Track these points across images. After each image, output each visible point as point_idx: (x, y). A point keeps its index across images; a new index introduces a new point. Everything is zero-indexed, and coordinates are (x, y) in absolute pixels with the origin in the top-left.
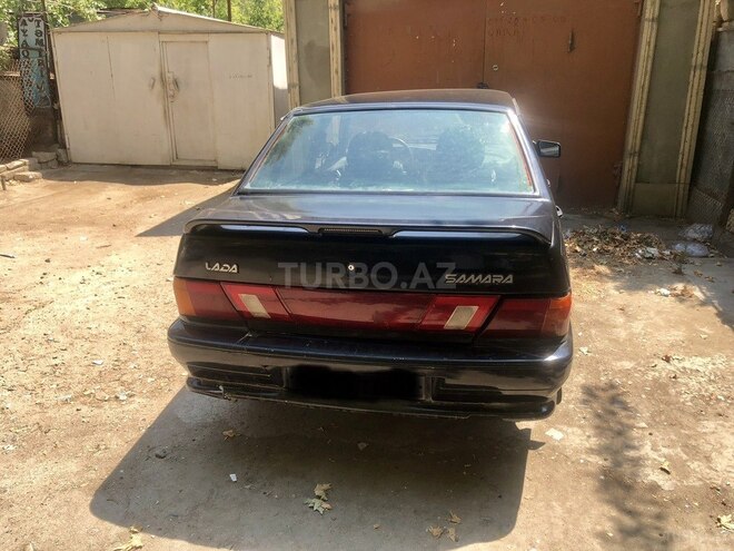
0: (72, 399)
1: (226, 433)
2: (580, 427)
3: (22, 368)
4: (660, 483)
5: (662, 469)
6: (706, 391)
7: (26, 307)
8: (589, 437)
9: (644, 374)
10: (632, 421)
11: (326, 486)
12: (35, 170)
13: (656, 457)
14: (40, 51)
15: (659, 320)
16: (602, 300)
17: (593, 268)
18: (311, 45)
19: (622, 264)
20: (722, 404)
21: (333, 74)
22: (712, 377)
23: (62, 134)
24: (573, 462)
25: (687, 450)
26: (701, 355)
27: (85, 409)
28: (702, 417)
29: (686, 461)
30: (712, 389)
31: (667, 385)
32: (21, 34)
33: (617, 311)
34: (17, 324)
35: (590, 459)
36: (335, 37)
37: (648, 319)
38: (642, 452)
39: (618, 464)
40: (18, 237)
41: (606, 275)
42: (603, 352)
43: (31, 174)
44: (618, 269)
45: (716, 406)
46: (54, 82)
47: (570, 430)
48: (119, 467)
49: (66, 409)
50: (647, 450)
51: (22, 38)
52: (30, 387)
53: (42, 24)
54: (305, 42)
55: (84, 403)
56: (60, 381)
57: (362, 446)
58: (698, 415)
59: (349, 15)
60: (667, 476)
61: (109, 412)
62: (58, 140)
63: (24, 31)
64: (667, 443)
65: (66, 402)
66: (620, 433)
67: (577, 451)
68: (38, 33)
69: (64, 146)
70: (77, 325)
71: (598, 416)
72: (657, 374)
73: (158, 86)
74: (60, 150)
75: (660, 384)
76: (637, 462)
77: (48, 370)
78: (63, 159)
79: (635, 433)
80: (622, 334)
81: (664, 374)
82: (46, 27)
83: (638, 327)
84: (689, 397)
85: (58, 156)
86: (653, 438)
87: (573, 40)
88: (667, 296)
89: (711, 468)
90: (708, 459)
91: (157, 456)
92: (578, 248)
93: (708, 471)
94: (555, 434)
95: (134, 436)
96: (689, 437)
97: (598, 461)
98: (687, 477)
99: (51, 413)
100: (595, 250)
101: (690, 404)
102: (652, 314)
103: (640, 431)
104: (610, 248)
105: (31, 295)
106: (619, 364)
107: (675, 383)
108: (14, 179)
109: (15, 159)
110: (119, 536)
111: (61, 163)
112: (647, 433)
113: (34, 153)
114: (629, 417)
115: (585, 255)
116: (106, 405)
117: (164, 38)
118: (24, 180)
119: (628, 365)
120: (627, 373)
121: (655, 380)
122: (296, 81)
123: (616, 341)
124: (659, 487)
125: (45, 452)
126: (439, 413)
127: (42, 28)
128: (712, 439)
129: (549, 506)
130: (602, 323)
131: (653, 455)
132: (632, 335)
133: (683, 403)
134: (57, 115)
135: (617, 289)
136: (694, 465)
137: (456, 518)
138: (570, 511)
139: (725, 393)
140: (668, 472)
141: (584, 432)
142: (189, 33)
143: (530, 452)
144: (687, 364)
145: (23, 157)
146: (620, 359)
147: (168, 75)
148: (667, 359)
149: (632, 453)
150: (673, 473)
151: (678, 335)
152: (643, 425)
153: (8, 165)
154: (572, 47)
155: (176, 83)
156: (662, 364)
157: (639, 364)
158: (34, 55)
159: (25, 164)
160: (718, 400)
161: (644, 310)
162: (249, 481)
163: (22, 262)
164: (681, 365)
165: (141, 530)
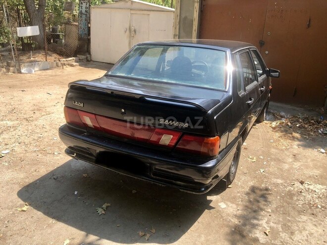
0: (38, 151)
1: (84, 175)
2: (238, 205)
3: (28, 136)
4: (260, 239)
5: (265, 233)
6: (314, 202)
7: (43, 114)
8: (238, 210)
9: (286, 187)
10: (265, 207)
11: (109, 205)
12: (77, 62)
13: (266, 226)
14: (86, 15)
15: (311, 164)
16: (287, 149)
17: (291, 134)
18: (186, 18)
19: (309, 135)
20: (318, 210)
21: (194, 32)
22: (321, 196)
23: (90, 49)
24: (223, 220)
25: (284, 227)
26: (322, 184)
27: (40, 155)
28: (303, 214)
29: (280, 232)
30: (317, 201)
31: (294, 195)
32: (80, 7)
33: (291, 156)
34: (36, 120)
35: (232, 220)
36: (196, 15)
37: (305, 162)
38: (260, 222)
39: (244, 225)
40: (57, 87)
41: (297, 138)
42: (271, 174)
43: (75, 64)
44: (305, 136)
45: (315, 210)
46: (90, 27)
47: (231, 205)
48: (38, 180)
49: (34, 154)
50: (263, 222)
51: (80, 9)
52: (26, 143)
53: (88, 4)
54: (183, 16)
55: (41, 153)
56: (38, 143)
57: (134, 191)
58: (301, 212)
59: (204, 6)
60: (265, 236)
61: (48, 158)
62: (88, 51)
63: (81, 7)
64: (276, 221)
65: (35, 151)
66: (255, 211)
67: (228, 215)
68: (86, 8)
69: (90, 54)
70: (56, 123)
71: (250, 201)
72: (292, 189)
73: (128, 32)
74: (88, 55)
75: (291, 194)
76: (254, 226)
77: (36, 138)
78: (89, 59)
79: (263, 213)
80: (286, 166)
81: (296, 189)
82: (90, 5)
83: (297, 165)
84: (302, 202)
85: (87, 58)
86: (270, 217)
87: (309, 22)
88: (323, 153)
89: (291, 238)
90: (292, 233)
91: (54, 179)
92: (289, 124)
93: (288, 239)
94: (223, 205)
95: (51, 169)
96: (289, 221)
97: (236, 221)
98: (275, 239)
99: (27, 155)
100: (298, 125)
101: (300, 206)
102: (309, 160)
103: (266, 213)
104: (306, 126)
105: (48, 109)
106: (275, 180)
107: (299, 194)
108: (68, 65)
109: (71, 57)
110: (21, 205)
111: (88, 61)
112: (268, 214)
113: (78, 55)
114: (265, 205)
115: (291, 127)
116: (49, 155)
117: (132, 12)
118: (72, 66)
119: (279, 181)
120: (277, 185)
121: (290, 191)
122: (177, 33)
123: (281, 170)
124: (258, 240)
125: (17, 169)
126: (154, 181)
127: (88, 6)
128: (301, 225)
129: (199, 236)
130: (280, 160)
131: (265, 225)
132: (292, 168)
133: (297, 205)
134: (89, 41)
135: (298, 145)
136: (283, 235)
137: (154, 231)
138: (207, 240)
139: (323, 205)
140: (267, 235)
141: (237, 207)
142: (142, 10)
143: (206, 210)
144: (311, 187)
145: (73, 57)
146: (278, 178)
147: (132, 27)
148: (302, 183)
149: (255, 222)
150: (269, 236)
151: (316, 172)
152: (270, 210)
153: (67, 59)
154: (309, 26)
155: (135, 31)
156: (298, 184)
157: (285, 183)
158: (84, 16)
159: (73, 59)
160: (317, 207)
161: (306, 158)
162: (81, 195)
163: (53, 97)
164: (308, 187)
165: (30, 205)
